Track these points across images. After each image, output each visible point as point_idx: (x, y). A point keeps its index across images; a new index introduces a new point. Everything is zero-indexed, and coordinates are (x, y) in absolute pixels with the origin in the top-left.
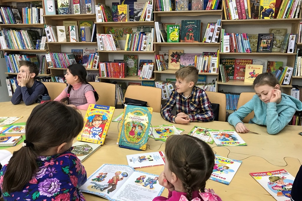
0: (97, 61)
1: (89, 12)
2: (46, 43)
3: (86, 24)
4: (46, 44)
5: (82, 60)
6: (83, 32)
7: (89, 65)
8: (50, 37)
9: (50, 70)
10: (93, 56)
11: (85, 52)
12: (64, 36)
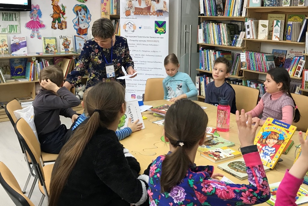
0: (302, 67)
1: (301, 4)
2: (244, 39)
3: (296, 19)
4: (244, 41)
5: (283, 64)
6: (290, 29)
7: (291, 71)
8: (249, 33)
9: (242, 72)
10: (297, 60)
11: (289, 55)
12: (266, 33)
